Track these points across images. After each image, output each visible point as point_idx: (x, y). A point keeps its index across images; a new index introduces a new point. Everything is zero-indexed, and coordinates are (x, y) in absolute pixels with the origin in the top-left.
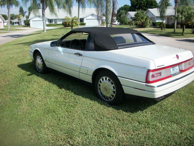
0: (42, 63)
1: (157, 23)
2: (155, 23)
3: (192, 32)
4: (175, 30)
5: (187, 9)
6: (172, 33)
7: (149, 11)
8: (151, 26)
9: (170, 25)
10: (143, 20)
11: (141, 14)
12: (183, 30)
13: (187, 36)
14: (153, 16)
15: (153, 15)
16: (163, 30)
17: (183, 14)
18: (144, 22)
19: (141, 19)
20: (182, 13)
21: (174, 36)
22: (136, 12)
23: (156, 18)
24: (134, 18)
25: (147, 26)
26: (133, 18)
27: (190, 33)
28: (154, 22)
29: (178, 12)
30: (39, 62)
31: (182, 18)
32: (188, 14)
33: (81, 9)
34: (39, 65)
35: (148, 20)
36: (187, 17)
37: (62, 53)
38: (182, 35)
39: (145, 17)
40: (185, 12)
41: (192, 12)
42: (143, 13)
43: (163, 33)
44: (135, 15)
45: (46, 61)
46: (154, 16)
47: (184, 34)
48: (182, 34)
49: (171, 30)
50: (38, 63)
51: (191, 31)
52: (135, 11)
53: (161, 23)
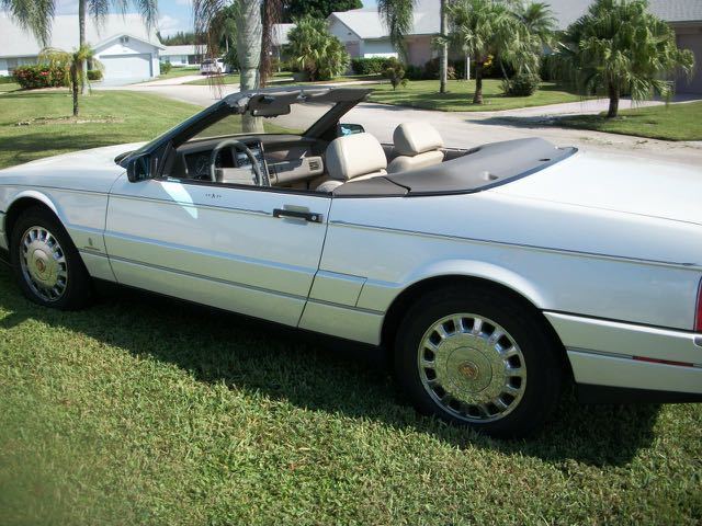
0: (63, 260)
1: (367, 61)
2: (361, 62)
3: (503, 92)
4: (443, 84)
5: (487, 12)
6: (436, 96)
7: (336, 20)
8: (347, 75)
9: (418, 69)
10: (320, 53)
11: (311, 31)
12: (479, 86)
13: (495, 107)
14: (352, 39)
15: (351, 33)
16: (400, 87)
17: (478, 28)
18: (325, 61)
19: (313, 48)
20: (473, 27)
21: (449, 108)
22: (294, 26)
23: (362, 43)
24: (287, 45)
25: (335, 74)
26: (284, 45)
27: (498, 96)
28: (357, 59)
29: (459, 22)
30: (40, 254)
31: (475, 41)
32: (495, 29)
33: (89, 19)
34: (43, 269)
35: (339, 54)
36: (493, 39)
37: (194, 212)
38: (477, 102)
39: (328, 43)
40: (483, 23)
41: (505, 22)
42: (319, 28)
43: (405, 97)
44: (291, 37)
45: (92, 250)
46: (356, 39)
47: (482, 100)
48: (476, 99)
49: (430, 86)
50: (39, 261)
51: (499, 87)
52: (291, 22)
53: (386, 64)
